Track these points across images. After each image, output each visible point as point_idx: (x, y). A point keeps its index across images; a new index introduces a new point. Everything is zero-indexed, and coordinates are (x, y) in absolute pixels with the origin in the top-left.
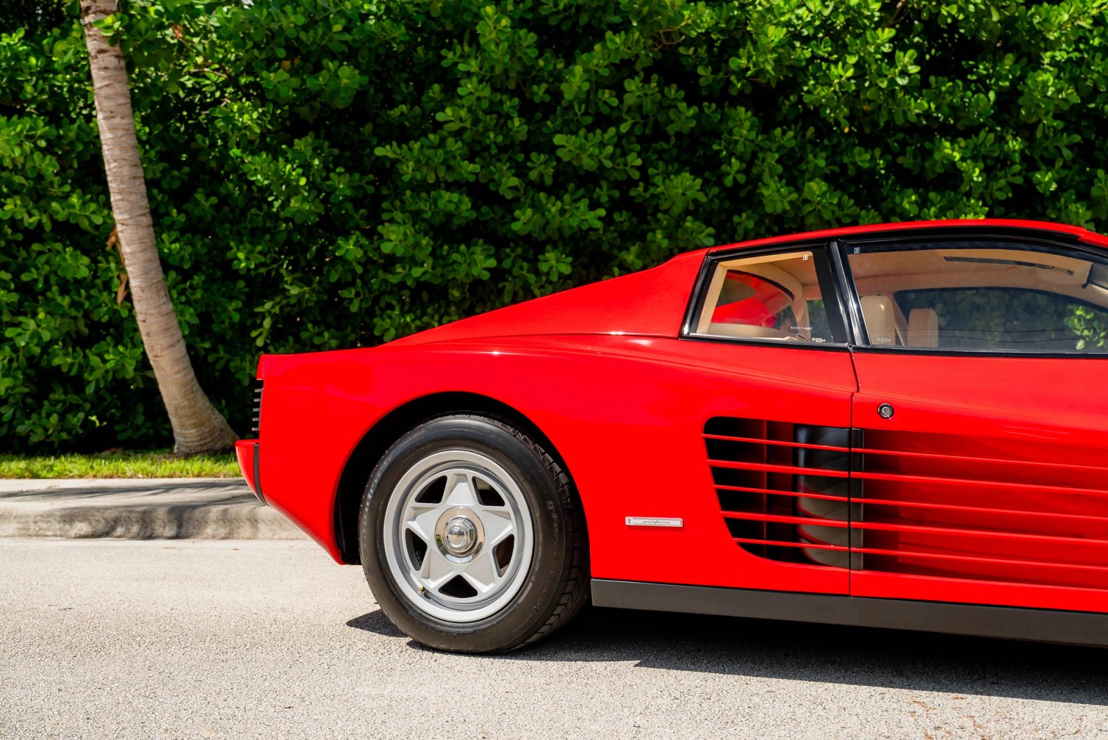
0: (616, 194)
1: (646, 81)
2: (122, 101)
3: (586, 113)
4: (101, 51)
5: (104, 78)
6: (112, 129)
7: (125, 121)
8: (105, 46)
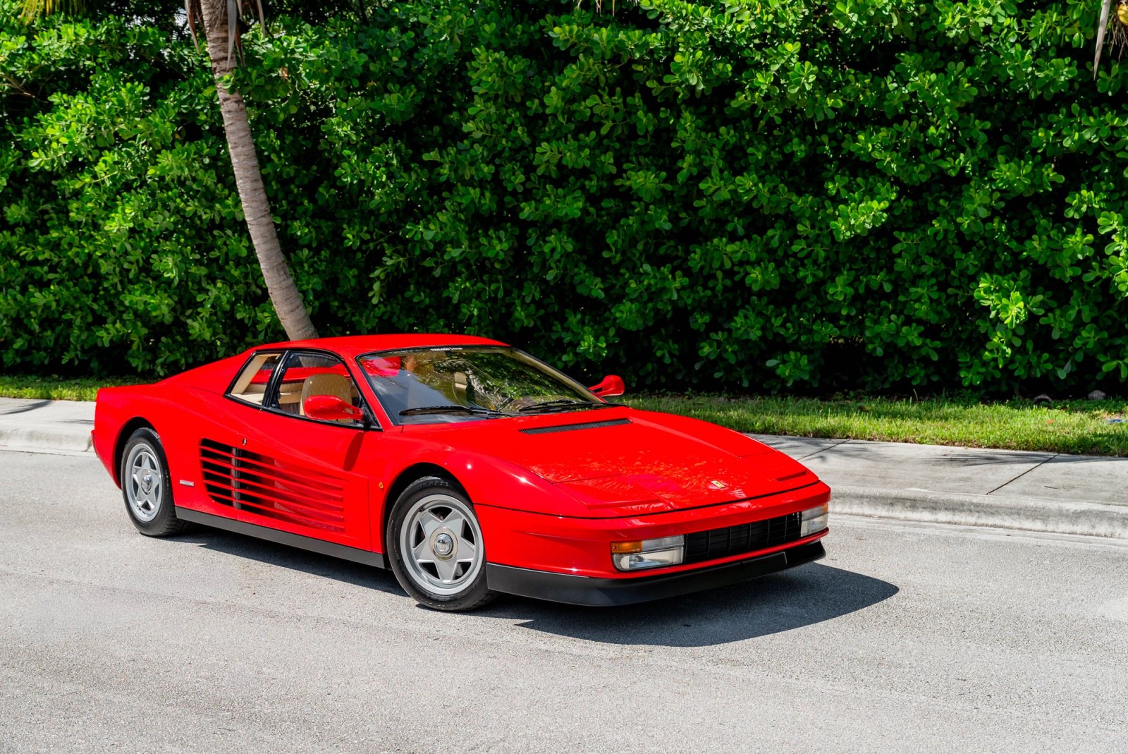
0: (605, 184)
1: (611, 94)
2: (243, 134)
3: (569, 121)
4: (226, 100)
5: (229, 119)
6: (237, 155)
7: (244, 149)
8: (228, 95)
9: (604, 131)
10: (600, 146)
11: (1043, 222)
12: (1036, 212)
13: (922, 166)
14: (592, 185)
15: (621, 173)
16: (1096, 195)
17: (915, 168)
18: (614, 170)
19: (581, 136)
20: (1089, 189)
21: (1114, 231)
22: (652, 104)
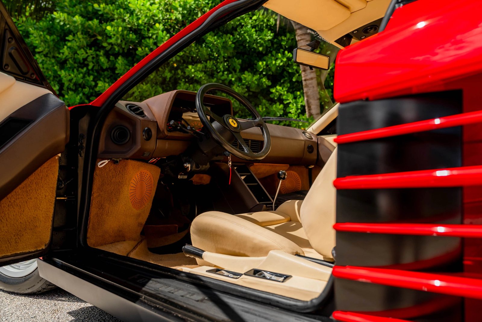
9: (90, 67)
10: (88, 73)
11: (264, 101)
12: (261, 98)
13: (215, 79)
14: (86, 90)
15: (96, 85)
16: (283, 89)
17: (212, 80)
18: (93, 83)
19: (80, 69)
20: (280, 86)
21: (290, 103)
22: (107, 55)
